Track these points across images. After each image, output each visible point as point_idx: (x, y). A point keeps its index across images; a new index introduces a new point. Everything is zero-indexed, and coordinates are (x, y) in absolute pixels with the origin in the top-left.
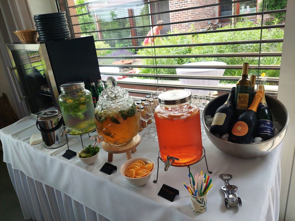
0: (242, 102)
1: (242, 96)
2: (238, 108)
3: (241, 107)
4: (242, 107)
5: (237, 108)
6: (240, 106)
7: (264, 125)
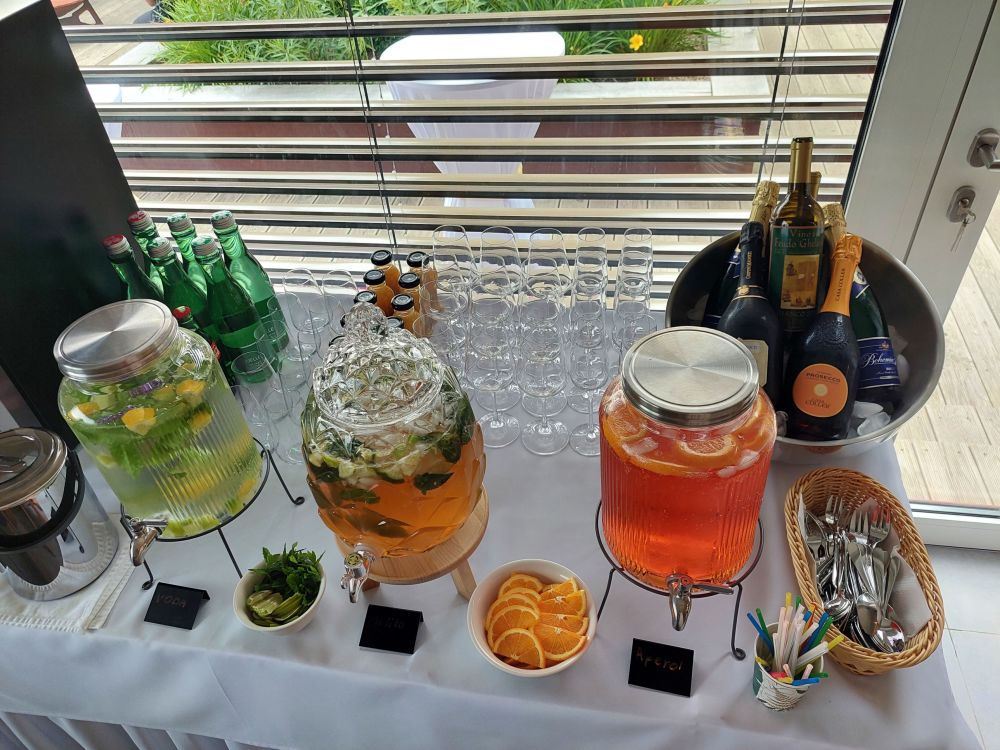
0: (801, 286)
1: (801, 264)
2: (785, 305)
3: (799, 302)
4: (801, 302)
5: (782, 307)
6: (793, 298)
7: (877, 358)
